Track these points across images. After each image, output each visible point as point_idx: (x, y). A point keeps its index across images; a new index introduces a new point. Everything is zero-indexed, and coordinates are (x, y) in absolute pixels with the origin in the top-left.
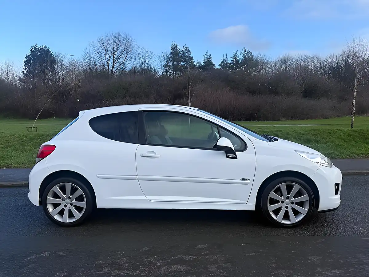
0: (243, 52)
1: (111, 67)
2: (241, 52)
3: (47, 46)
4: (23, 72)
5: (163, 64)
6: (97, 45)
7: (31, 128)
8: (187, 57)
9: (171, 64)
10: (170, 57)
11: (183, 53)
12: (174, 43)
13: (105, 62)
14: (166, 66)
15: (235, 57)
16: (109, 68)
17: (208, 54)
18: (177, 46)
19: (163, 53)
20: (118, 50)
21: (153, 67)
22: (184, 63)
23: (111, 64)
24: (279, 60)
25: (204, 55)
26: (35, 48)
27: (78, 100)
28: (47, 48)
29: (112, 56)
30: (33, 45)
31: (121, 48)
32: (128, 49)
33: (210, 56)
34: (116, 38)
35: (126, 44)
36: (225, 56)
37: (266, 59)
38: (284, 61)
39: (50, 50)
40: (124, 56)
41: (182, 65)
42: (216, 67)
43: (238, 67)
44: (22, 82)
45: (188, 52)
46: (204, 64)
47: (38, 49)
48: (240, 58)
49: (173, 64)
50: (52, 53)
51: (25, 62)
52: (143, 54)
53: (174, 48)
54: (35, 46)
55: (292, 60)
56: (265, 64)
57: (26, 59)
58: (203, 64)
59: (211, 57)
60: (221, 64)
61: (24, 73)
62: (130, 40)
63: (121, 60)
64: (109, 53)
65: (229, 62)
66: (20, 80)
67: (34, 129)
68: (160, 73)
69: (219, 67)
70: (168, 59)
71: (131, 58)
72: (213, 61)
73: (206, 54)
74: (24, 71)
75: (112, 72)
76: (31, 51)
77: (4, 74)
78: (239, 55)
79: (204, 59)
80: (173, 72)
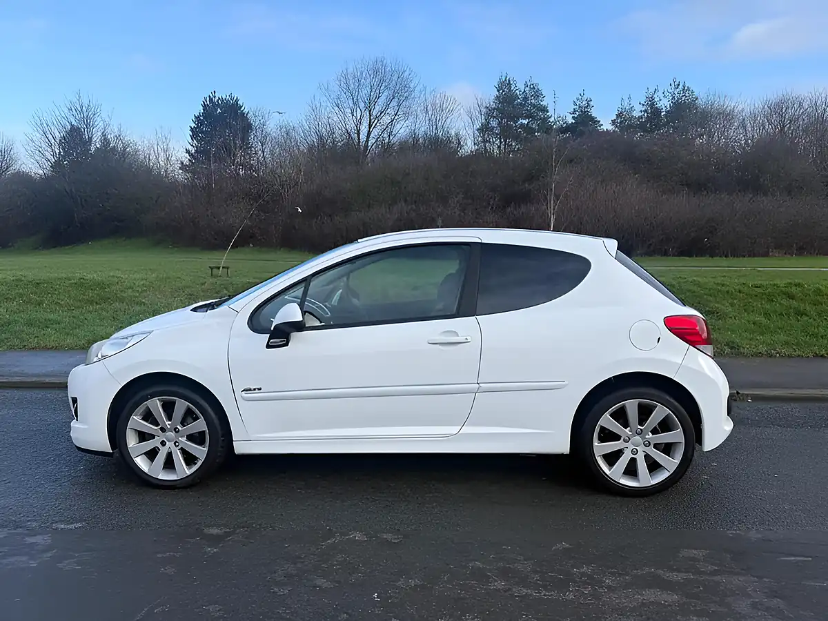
0: (670, 91)
1: (363, 137)
2: (666, 90)
3: (235, 95)
4: (188, 151)
5: (478, 125)
6: (336, 88)
7: (219, 268)
8: (534, 106)
9: (494, 123)
10: (495, 109)
11: (526, 98)
12: (504, 75)
13: (351, 125)
14: (484, 129)
15: (651, 103)
16: (359, 137)
17: (585, 97)
18: (511, 83)
19: (479, 100)
20: (379, 97)
21: (453, 134)
22: (525, 122)
23: (364, 129)
24: (766, 106)
25: (576, 100)
26: (211, 100)
27: (300, 210)
28: (235, 98)
29: (368, 113)
30: (207, 94)
31: (386, 94)
32: (401, 93)
33: (589, 101)
34: (376, 71)
35: (398, 85)
36: (626, 101)
37: (729, 104)
38: (778, 109)
39: (240, 102)
40: (391, 111)
41: (522, 125)
42: (602, 127)
43: (658, 127)
44: (187, 171)
45: (537, 94)
46: (574, 121)
47: (218, 101)
48: (664, 104)
49: (500, 123)
50: (243, 108)
51: (192, 130)
52: (434, 104)
53: (505, 86)
54: (211, 95)
55: (801, 105)
56: (727, 117)
57: (194, 125)
58: (570, 120)
59: (591, 103)
60: (615, 120)
61: (189, 153)
62: (406, 74)
63: (386, 119)
64: (362, 105)
65: (636, 114)
66: (183, 167)
67: (224, 270)
68: (469, 146)
69: (611, 128)
70: (490, 113)
71: (407, 115)
72: (594, 113)
73: (580, 97)
74: (190, 148)
75: (366, 147)
76: (205, 106)
77: (153, 157)
78: (662, 98)
79: (574, 109)
80: (501, 142)
